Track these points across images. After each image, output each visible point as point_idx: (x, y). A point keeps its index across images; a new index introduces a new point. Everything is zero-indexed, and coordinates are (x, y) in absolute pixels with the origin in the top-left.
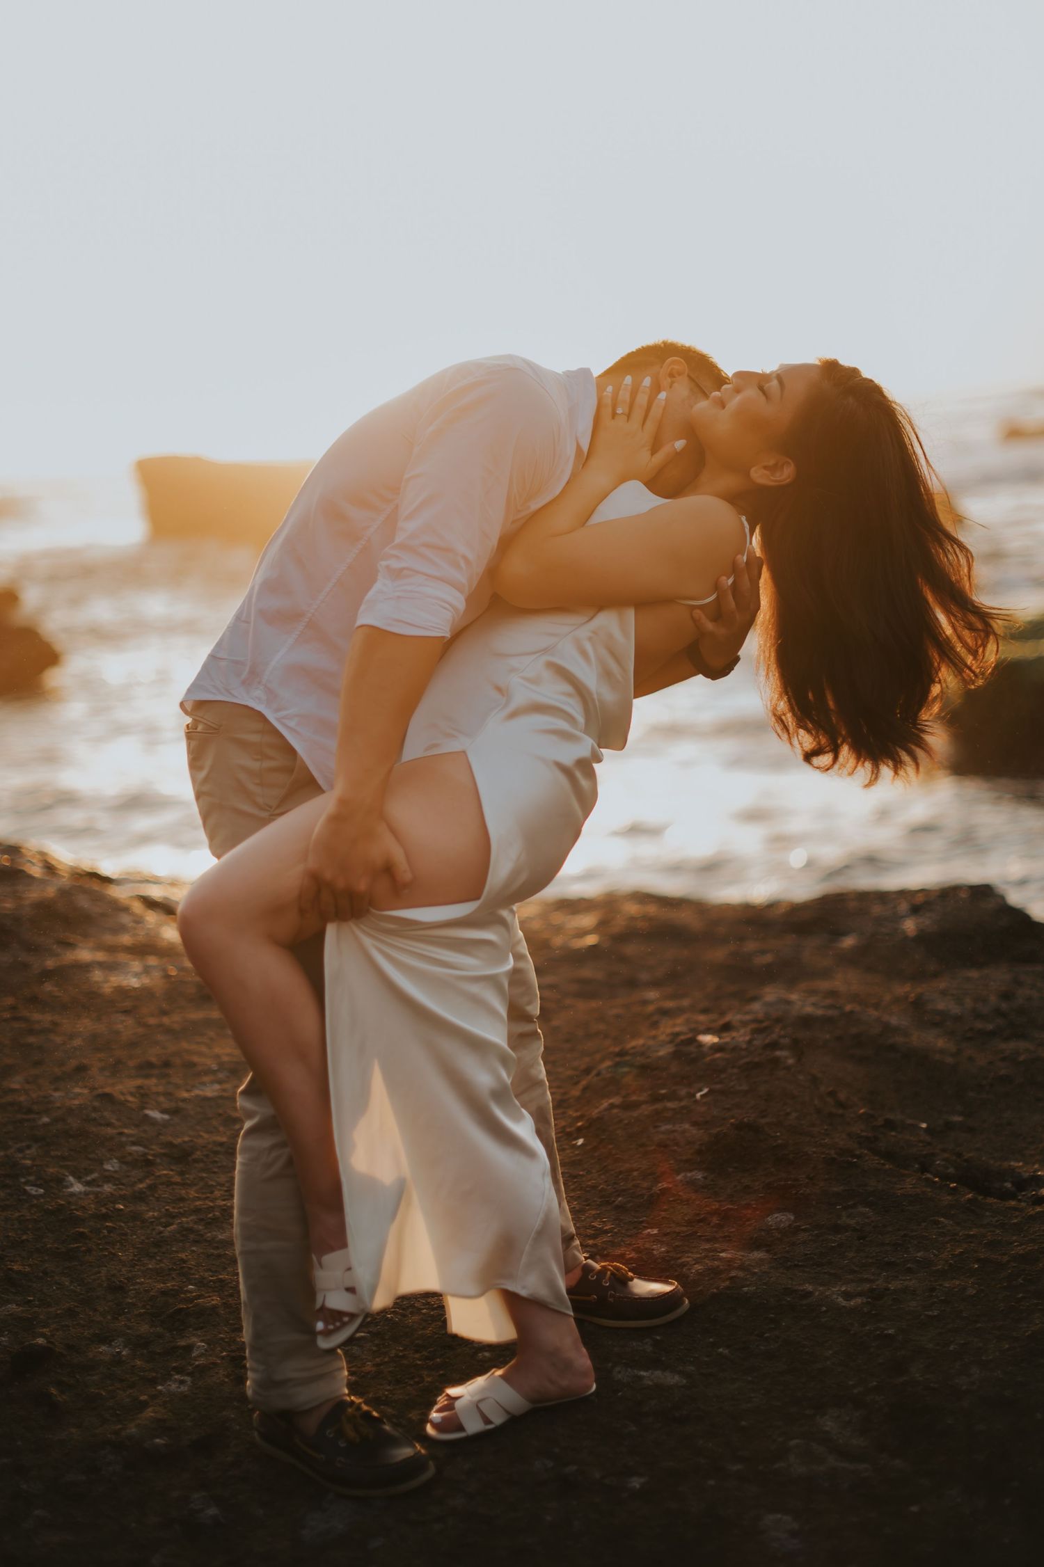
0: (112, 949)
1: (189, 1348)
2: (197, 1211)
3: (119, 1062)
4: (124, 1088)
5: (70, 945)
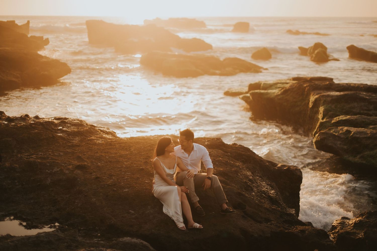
0: (97, 137)
2: (113, 167)
3: (101, 152)
4: (103, 154)
5: (91, 136)
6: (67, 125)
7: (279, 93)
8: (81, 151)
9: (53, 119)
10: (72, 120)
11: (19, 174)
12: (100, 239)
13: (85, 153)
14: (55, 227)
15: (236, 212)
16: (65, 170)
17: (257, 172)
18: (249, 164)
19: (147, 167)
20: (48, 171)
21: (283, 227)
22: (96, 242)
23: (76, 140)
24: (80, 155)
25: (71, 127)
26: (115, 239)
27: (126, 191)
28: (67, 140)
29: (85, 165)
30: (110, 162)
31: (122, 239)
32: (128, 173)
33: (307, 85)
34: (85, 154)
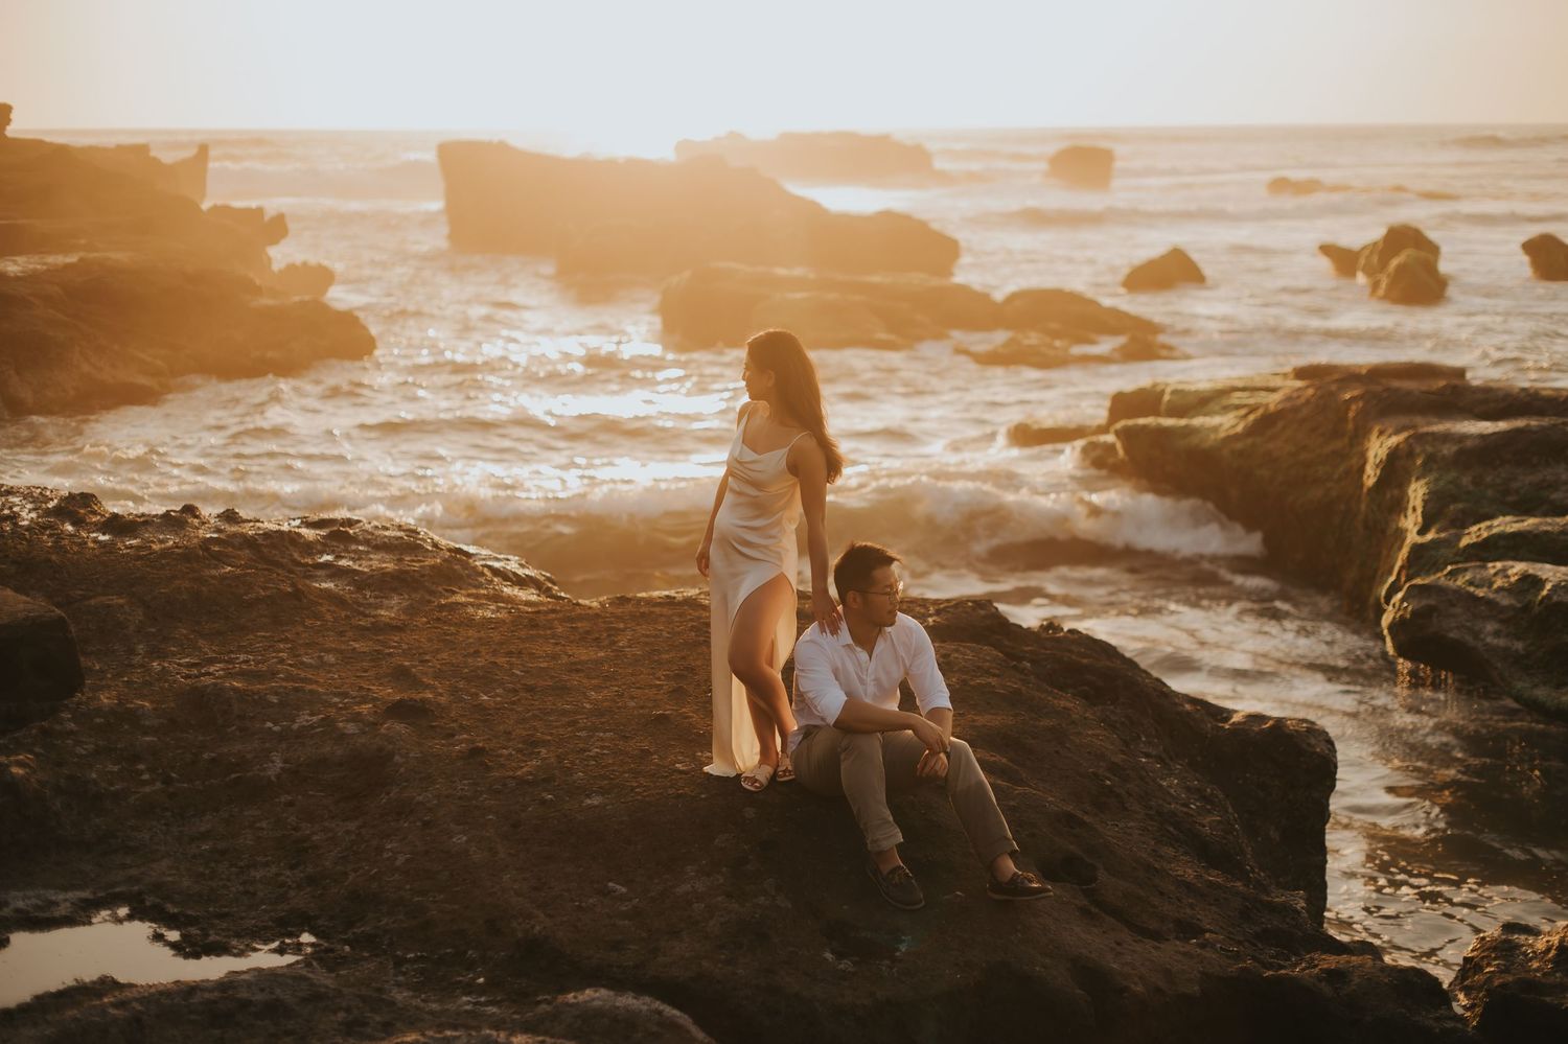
0: (477, 596)
1: (539, 752)
2: (540, 709)
3: (495, 650)
4: (501, 660)
5: (454, 593)
6: (353, 547)
7: (1239, 429)
8: (409, 649)
9: (298, 522)
10: (377, 527)
11: (155, 739)
12: (483, 999)
13: (427, 658)
14: (298, 948)
15: (1051, 893)
16: (341, 722)
17: (1144, 739)
18: (1112, 707)
19: (684, 710)
20: (275, 724)
21: (1254, 958)
22: (468, 1007)
23: (392, 608)
24: (407, 663)
25: (372, 556)
26: (546, 999)
27: (596, 807)
28: (355, 606)
29: (423, 701)
30: (530, 689)
31: (575, 997)
32: (602, 734)
33: (1356, 393)
34: (428, 661)
